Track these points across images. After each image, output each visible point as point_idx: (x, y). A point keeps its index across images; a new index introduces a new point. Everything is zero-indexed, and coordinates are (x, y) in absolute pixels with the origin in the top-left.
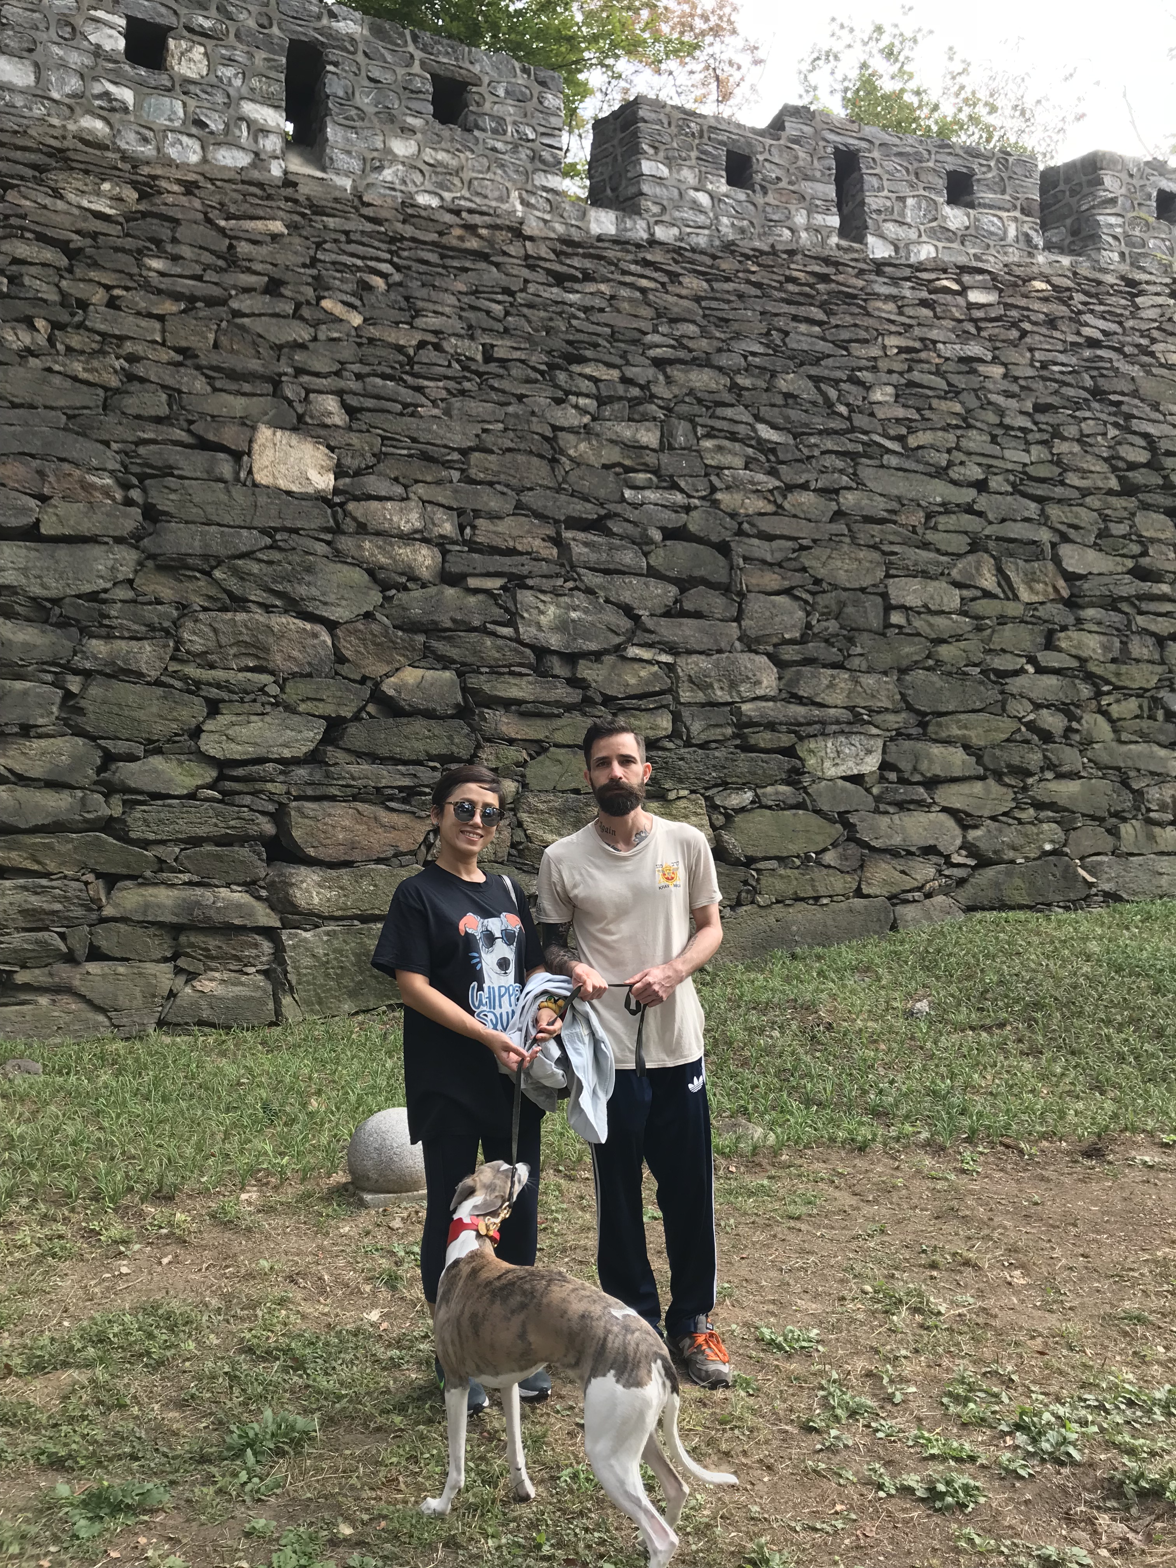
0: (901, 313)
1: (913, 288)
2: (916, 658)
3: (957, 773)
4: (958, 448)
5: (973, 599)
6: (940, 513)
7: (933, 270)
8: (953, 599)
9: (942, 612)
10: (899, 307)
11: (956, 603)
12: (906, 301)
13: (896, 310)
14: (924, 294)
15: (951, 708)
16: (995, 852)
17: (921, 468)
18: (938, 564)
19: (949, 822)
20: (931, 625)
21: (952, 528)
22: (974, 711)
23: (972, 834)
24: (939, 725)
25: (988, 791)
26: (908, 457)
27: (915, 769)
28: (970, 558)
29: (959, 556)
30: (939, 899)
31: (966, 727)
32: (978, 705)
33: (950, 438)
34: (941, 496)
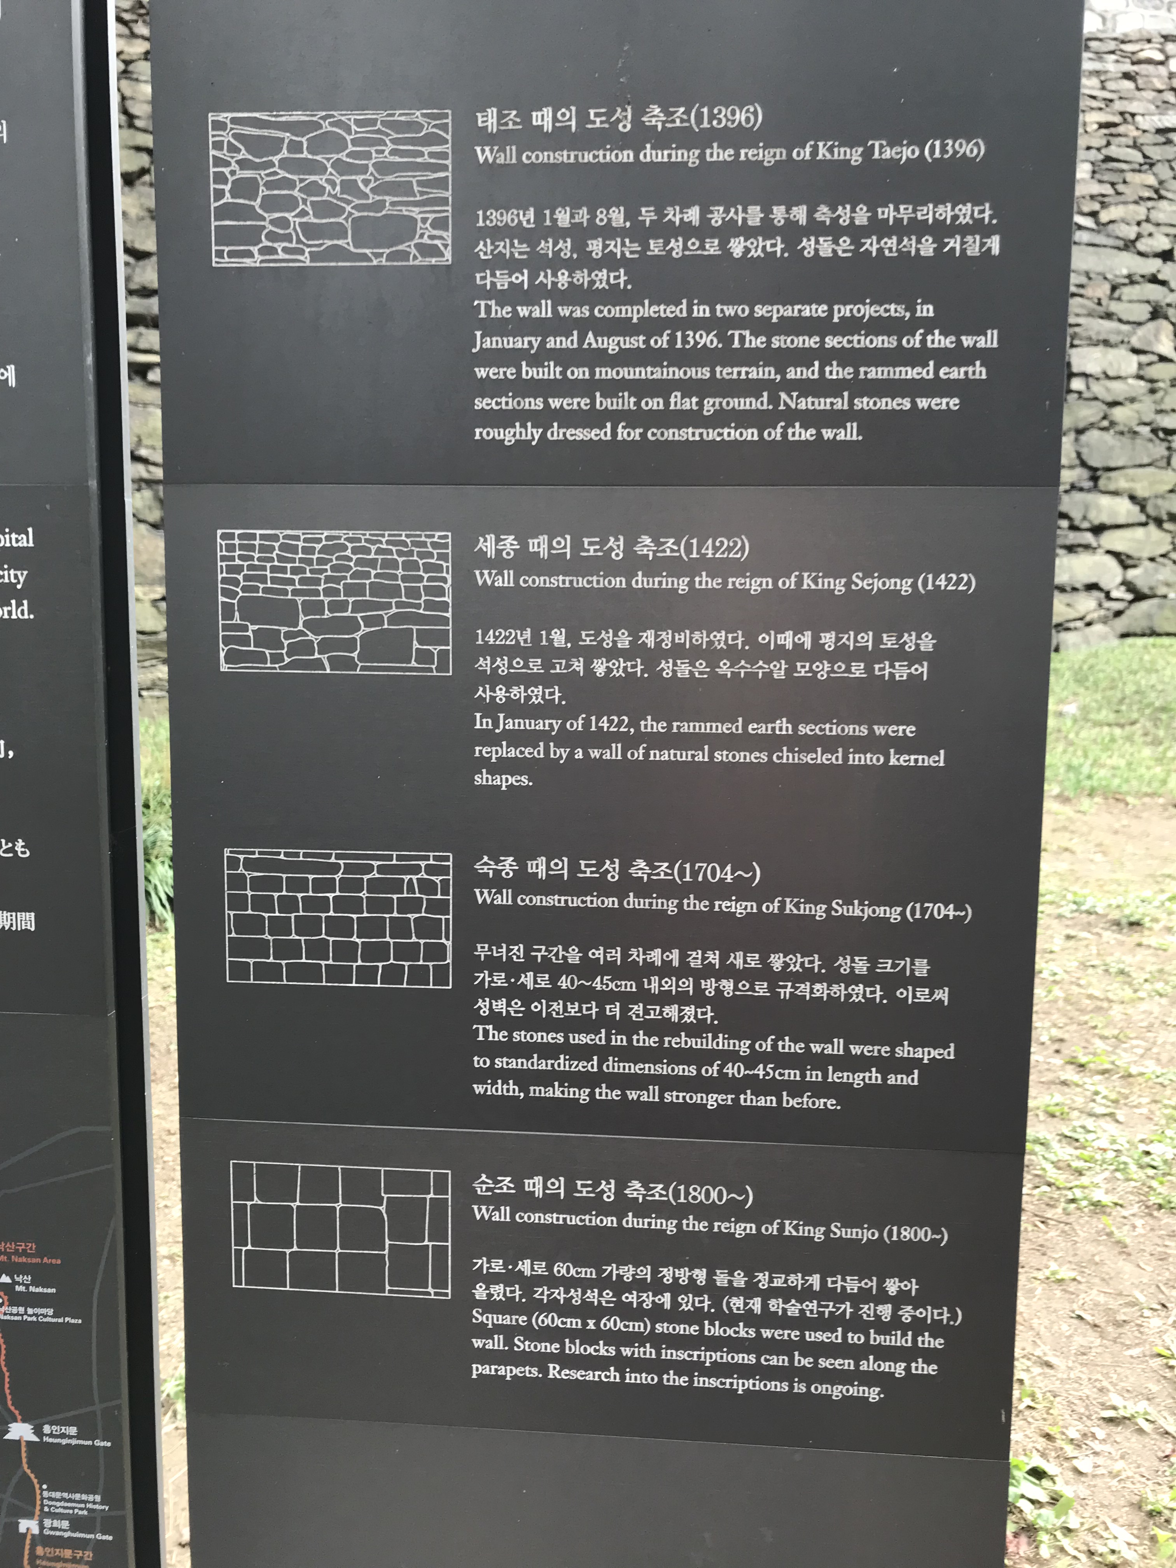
0: (1103, 88)
1: (1117, 61)
2: (1092, 420)
3: (1121, 520)
4: (1148, 220)
5: (1150, 364)
6: (1124, 285)
7: (1137, 41)
8: (1130, 364)
9: (1118, 378)
10: (1102, 82)
11: (1133, 368)
12: (1109, 76)
13: (1099, 85)
14: (1128, 67)
15: (1120, 463)
16: (1151, 588)
17: (1111, 242)
18: (1119, 332)
19: (1112, 563)
20: (1108, 390)
21: (1135, 298)
22: (1141, 466)
23: (1132, 574)
24: (1109, 479)
25: (1148, 535)
26: (1099, 232)
27: (1085, 518)
28: (1151, 325)
29: (1140, 324)
30: (1098, 628)
31: (1133, 480)
32: (1146, 461)
33: (1141, 211)
34: (1128, 268)
